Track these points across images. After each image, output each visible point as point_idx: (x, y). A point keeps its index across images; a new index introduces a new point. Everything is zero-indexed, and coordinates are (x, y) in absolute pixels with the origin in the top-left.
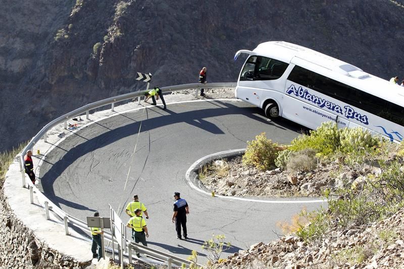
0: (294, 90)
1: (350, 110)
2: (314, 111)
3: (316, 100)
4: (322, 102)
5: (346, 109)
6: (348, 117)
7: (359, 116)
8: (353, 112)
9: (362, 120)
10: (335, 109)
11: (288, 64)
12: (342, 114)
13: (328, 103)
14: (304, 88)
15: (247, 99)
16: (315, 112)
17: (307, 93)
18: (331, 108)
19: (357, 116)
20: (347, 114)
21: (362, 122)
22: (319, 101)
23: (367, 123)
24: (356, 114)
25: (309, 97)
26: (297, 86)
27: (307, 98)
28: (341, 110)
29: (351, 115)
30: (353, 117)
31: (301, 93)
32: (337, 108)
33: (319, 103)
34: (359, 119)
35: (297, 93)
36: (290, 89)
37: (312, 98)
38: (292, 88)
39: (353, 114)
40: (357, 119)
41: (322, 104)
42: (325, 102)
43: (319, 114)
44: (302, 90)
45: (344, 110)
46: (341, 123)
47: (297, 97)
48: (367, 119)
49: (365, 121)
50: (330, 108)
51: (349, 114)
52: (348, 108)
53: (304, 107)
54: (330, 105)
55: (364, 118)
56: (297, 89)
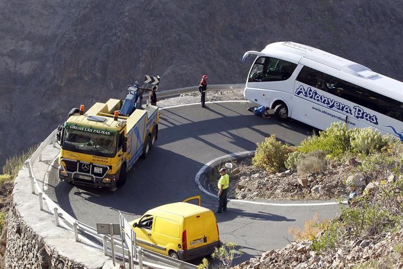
0: (303, 90)
1: (359, 111)
3: (325, 100)
4: (331, 102)
5: (356, 109)
6: (357, 117)
8: (362, 112)
9: (371, 120)
10: (344, 109)
11: (297, 65)
12: (351, 114)
13: (337, 104)
14: (313, 89)
15: (256, 100)
16: (324, 112)
17: (316, 94)
18: (341, 108)
19: (366, 116)
20: (356, 115)
21: (371, 122)
22: (328, 101)
23: (377, 123)
24: (365, 114)
25: (318, 97)
26: (306, 86)
27: (316, 98)
28: (350, 110)
29: (361, 115)
30: (362, 117)
31: (310, 94)
32: (347, 109)
33: (328, 104)
34: (369, 119)
35: (306, 93)
36: (299, 90)
37: (321, 98)
38: (301, 89)
39: (363, 114)
40: (367, 119)
41: (331, 104)
42: (335, 102)
43: (328, 114)
44: (311, 90)
45: (353, 110)
46: (351, 123)
48: (376, 119)
49: (375, 121)
50: (339, 109)
51: (359, 114)
52: (358, 108)
53: (313, 108)
54: (339, 105)
55: (374, 118)
56: (306, 90)
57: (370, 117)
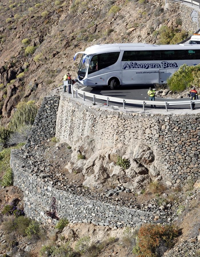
0: (127, 66)
1: (165, 63)
2: (144, 73)
3: (143, 66)
4: (147, 65)
5: (163, 63)
6: (165, 68)
7: (171, 64)
8: (167, 63)
9: (173, 66)
10: (156, 66)
11: (120, 52)
12: (161, 67)
13: (151, 65)
14: (134, 62)
15: (96, 83)
17: (136, 64)
18: (153, 66)
19: (170, 65)
20: (164, 66)
21: (173, 67)
22: (145, 66)
23: (177, 66)
24: (169, 64)
25: (138, 66)
26: (129, 62)
27: (136, 67)
28: (160, 65)
29: (167, 66)
30: (168, 67)
31: (132, 66)
32: (157, 65)
33: (145, 67)
34: (172, 66)
35: (130, 66)
36: (125, 66)
37: (140, 66)
38: (126, 65)
39: (168, 65)
40: (171, 67)
41: (147, 67)
42: (149, 64)
43: (147, 73)
44: (132, 63)
45: (161, 65)
46: (162, 73)
47: (130, 69)
48: (176, 64)
49: (176, 66)
50: (152, 67)
51: (165, 66)
52: (164, 63)
53: (137, 73)
54: (152, 65)
55: (175, 64)
56: (129, 65)
57: (172, 65)
